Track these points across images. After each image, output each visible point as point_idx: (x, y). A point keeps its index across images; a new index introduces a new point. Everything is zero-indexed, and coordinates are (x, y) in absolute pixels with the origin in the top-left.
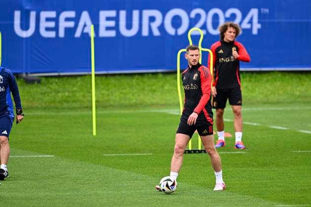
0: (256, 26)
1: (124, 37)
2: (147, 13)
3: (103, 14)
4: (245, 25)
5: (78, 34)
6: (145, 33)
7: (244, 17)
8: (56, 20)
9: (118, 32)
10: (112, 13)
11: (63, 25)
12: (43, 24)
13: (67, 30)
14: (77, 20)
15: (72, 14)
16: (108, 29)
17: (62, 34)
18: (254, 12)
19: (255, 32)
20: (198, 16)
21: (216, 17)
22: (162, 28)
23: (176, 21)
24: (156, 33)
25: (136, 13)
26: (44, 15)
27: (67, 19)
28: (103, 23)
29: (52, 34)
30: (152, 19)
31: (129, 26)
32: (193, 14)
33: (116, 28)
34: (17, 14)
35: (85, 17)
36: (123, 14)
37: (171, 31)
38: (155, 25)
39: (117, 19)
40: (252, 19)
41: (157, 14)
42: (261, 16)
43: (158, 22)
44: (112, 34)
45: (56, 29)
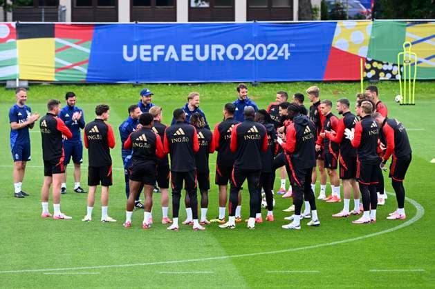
0: (287, 55)
1: (198, 61)
2: (214, 47)
3: (184, 47)
4: (280, 54)
5: (167, 59)
6: (214, 58)
7: (279, 49)
8: (152, 50)
9: (195, 58)
10: (191, 47)
11: (156, 53)
12: (142, 53)
13: (159, 56)
14: (166, 50)
15: (162, 47)
16: (187, 56)
17: (155, 59)
18: (286, 46)
19: (286, 58)
20: (249, 49)
21: (261, 49)
22: (225, 55)
23: (235, 52)
24: (221, 58)
25: (207, 47)
26: (143, 47)
27: (159, 50)
28: (184, 53)
29: (149, 59)
30: (218, 50)
31: (202, 54)
32: (246, 48)
33: (194, 55)
34: (125, 48)
35: (172, 49)
36: (198, 47)
37: (231, 57)
38: (220, 55)
39: (194, 50)
40: (284, 49)
41: (221, 47)
42: (289, 48)
43: (222, 52)
44: (191, 59)
45: (152, 56)
